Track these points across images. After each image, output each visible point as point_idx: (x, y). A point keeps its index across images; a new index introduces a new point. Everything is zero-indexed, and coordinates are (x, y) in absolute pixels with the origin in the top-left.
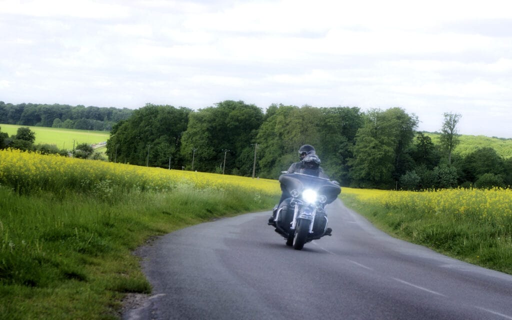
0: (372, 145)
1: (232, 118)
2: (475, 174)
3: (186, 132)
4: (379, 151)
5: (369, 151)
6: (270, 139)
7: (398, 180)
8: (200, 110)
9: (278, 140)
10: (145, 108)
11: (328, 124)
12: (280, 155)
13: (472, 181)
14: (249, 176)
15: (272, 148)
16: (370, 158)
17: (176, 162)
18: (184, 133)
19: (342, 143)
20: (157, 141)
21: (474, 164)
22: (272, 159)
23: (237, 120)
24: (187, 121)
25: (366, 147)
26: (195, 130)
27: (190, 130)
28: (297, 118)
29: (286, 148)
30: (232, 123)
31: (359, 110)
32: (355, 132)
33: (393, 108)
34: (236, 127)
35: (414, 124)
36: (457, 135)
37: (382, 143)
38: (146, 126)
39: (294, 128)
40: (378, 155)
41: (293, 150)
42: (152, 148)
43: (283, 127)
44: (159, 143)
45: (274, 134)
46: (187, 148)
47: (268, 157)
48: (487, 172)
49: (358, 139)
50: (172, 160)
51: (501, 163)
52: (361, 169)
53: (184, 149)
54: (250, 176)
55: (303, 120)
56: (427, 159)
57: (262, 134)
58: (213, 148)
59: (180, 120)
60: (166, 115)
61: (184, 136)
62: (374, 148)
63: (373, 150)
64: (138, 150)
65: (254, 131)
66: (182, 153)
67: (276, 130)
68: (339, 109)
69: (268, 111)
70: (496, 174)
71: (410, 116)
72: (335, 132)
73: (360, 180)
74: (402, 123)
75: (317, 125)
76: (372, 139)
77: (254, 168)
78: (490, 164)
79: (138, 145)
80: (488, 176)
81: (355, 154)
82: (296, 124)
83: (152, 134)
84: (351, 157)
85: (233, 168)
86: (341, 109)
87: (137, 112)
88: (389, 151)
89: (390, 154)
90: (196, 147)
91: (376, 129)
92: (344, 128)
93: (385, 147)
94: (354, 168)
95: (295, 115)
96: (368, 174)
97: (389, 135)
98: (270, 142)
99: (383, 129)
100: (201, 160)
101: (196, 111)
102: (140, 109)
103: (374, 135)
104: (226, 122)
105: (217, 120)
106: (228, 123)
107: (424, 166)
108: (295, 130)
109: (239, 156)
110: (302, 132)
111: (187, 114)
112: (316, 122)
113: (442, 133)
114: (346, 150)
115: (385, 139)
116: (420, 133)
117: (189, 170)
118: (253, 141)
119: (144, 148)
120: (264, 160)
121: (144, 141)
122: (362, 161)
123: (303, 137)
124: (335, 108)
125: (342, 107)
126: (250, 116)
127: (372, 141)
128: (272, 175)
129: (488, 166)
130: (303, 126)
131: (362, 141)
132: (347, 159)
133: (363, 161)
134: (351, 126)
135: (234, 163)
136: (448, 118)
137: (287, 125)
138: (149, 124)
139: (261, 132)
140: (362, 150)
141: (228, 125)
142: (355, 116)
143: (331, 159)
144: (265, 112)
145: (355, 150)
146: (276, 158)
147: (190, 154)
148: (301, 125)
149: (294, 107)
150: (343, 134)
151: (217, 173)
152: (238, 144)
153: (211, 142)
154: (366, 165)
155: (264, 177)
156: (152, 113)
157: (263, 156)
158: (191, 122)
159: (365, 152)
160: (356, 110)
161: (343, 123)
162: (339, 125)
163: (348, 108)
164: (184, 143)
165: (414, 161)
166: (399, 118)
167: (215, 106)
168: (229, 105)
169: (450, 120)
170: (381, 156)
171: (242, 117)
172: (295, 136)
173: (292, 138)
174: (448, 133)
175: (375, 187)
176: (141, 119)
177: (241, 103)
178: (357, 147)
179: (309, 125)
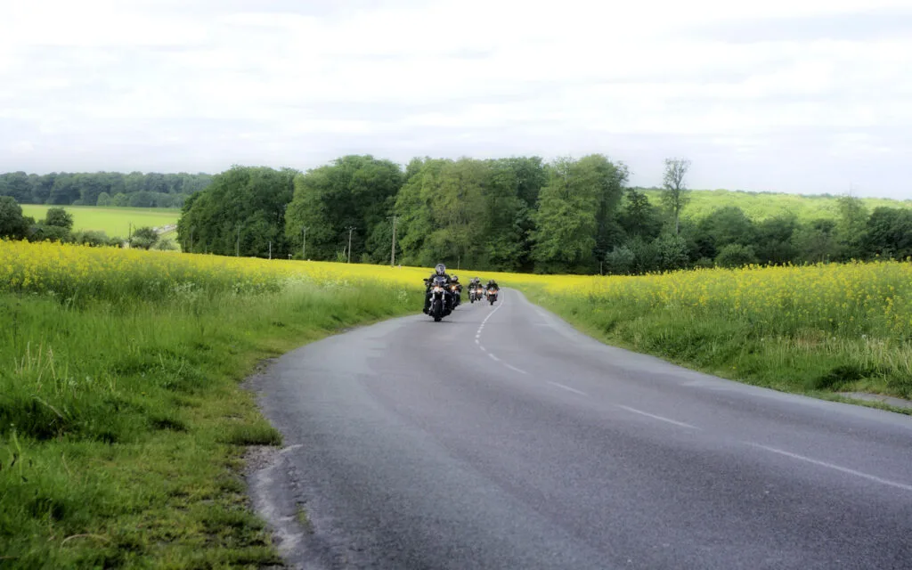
0: (562, 210)
1: (357, 181)
2: (714, 246)
3: (292, 204)
4: (572, 219)
5: (559, 220)
6: (414, 207)
7: (603, 260)
8: (310, 171)
9: (425, 209)
10: (230, 171)
11: (497, 183)
12: (429, 232)
13: (709, 257)
14: (386, 264)
15: (418, 222)
16: (560, 230)
17: (280, 249)
18: (289, 205)
19: (519, 209)
20: (249, 219)
21: (711, 232)
22: (417, 238)
23: (365, 184)
24: (292, 187)
25: (554, 214)
26: (304, 200)
27: (297, 201)
28: (451, 176)
29: (437, 220)
30: (358, 188)
31: (540, 160)
32: (537, 193)
33: (590, 155)
34: (364, 194)
35: (622, 177)
36: (684, 190)
37: (577, 207)
38: (233, 198)
39: (448, 191)
40: (572, 225)
41: (448, 224)
42: (243, 230)
43: (432, 190)
44: (254, 222)
45: (419, 201)
46: (295, 227)
47: (413, 236)
48: (732, 241)
49: (542, 202)
50: (275, 246)
51: (751, 230)
52: (548, 246)
53: (290, 228)
54: (388, 263)
55: (461, 179)
56: (644, 227)
57: (402, 202)
58: (331, 226)
59: (282, 187)
60: (262, 181)
61: (289, 210)
62: (565, 214)
63: (563, 218)
64: (223, 234)
65: (390, 198)
66: (288, 235)
67: (421, 196)
68: (511, 160)
69: (409, 168)
70: (745, 244)
71: (615, 165)
72: (507, 195)
73: (547, 262)
74: (605, 176)
75: (481, 185)
76: (562, 201)
77: (393, 251)
78: (735, 230)
79: (223, 227)
80: (732, 248)
81: (538, 224)
82: (451, 184)
83: (242, 209)
84: (533, 229)
85: (361, 253)
86: (516, 160)
87: (218, 178)
88: (586, 219)
89: (589, 222)
90: (307, 226)
91: (567, 186)
92: (521, 188)
93: (581, 213)
94: (538, 245)
95: (448, 172)
96: (559, 253)
97: (586, 195)
98: (414, 213)
99: (577, 187)
100: (315, 243)
101: (305, 173)
102: (223, 173)
103: (565, 196)
104: (349, 187)
105: (335, 185)
106: (352, 189)
107: (638, 237)
108: (450, 194)
109: (370, 235)
110: (459, 196)
111: (292, 178)
112: (480, 181)
113: (664, 188)
114: (526, 220)
115: (580, 199)
116: (630, 189)
117: (299, 258)
118: (389, 212)
119: (231, 230)
120: (406, 239)
121: (230, 220)
122: (549, 234)
123: (462, 203)
124: (505, 160)
125: (517, 157)
126: (384, 177)
127: (561, 205)
128: (420, 261)
129: (733, 233)
130: (460, 188)
131: (547, 205)
132: (528, 232)
133: (551, 235)
134: (531, 185)
135: (364, 245)
136: (672, 166)
137: (438, 186)
138: (238, 194)
139: (400, 199)
140: (549, 218)
141: (353, 191)
142: (536, 171)
143: (505, 233)
144: (404, 170)
145: (538, 219)
146: (424, 236)
147: (299, 235)
148: (458, 187)
149: (447, 160)
150: (520, 196)
151: (340, 261)
152: (368, 219)
153: (329, 217)
154: (555, 240)
155: (408, 264)
156: (241, 179)
157: (405, 234)
158: (298, 189)
159: (553, 222)
160: (536, 161)
161: (518, 181)
162: (513, 184)
163: (524, 158)
164: (289, 221)
165: (624, 232)
166: (599, 169)
167: (332, 165)
168: (351, 163)
169: (675, 169)
170: (575, 226)
171: (373, 179)
172: (450, 202)
173: (446, 206)
174: (673, 190)
175: (570, 271)
176: (225, 188)
177: (369, 158)
178: (540, 214)
179: (471, 186)
